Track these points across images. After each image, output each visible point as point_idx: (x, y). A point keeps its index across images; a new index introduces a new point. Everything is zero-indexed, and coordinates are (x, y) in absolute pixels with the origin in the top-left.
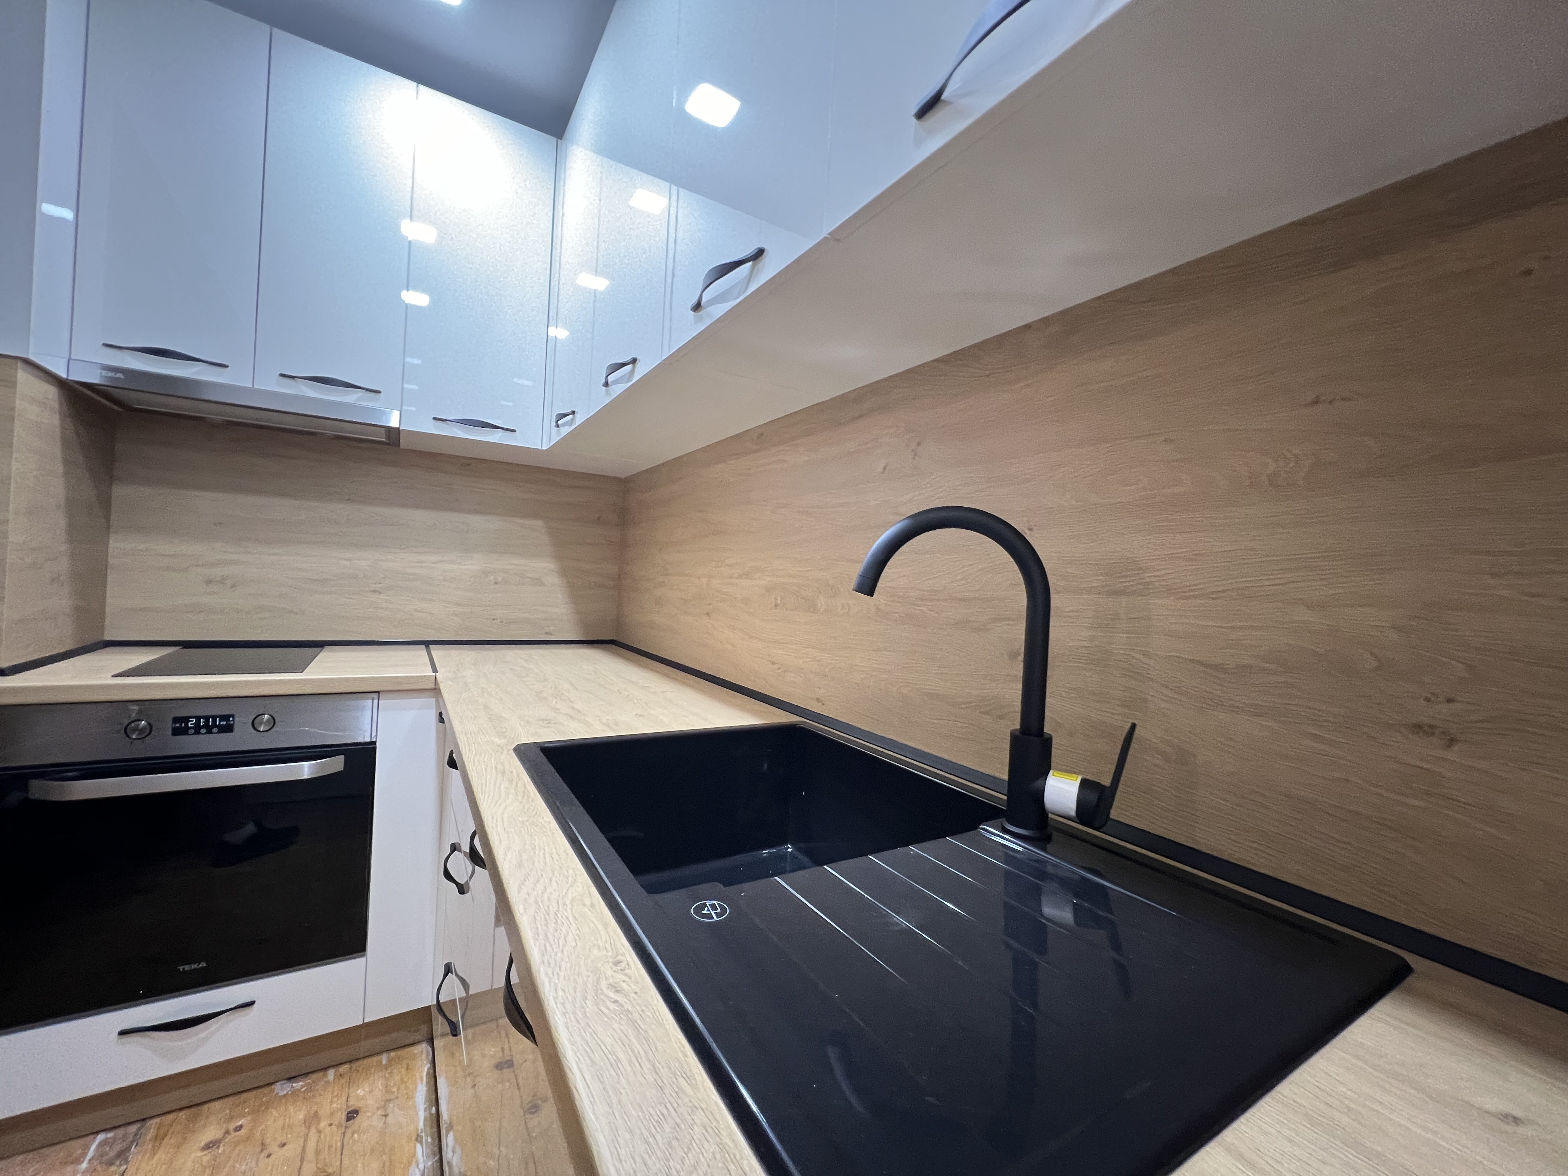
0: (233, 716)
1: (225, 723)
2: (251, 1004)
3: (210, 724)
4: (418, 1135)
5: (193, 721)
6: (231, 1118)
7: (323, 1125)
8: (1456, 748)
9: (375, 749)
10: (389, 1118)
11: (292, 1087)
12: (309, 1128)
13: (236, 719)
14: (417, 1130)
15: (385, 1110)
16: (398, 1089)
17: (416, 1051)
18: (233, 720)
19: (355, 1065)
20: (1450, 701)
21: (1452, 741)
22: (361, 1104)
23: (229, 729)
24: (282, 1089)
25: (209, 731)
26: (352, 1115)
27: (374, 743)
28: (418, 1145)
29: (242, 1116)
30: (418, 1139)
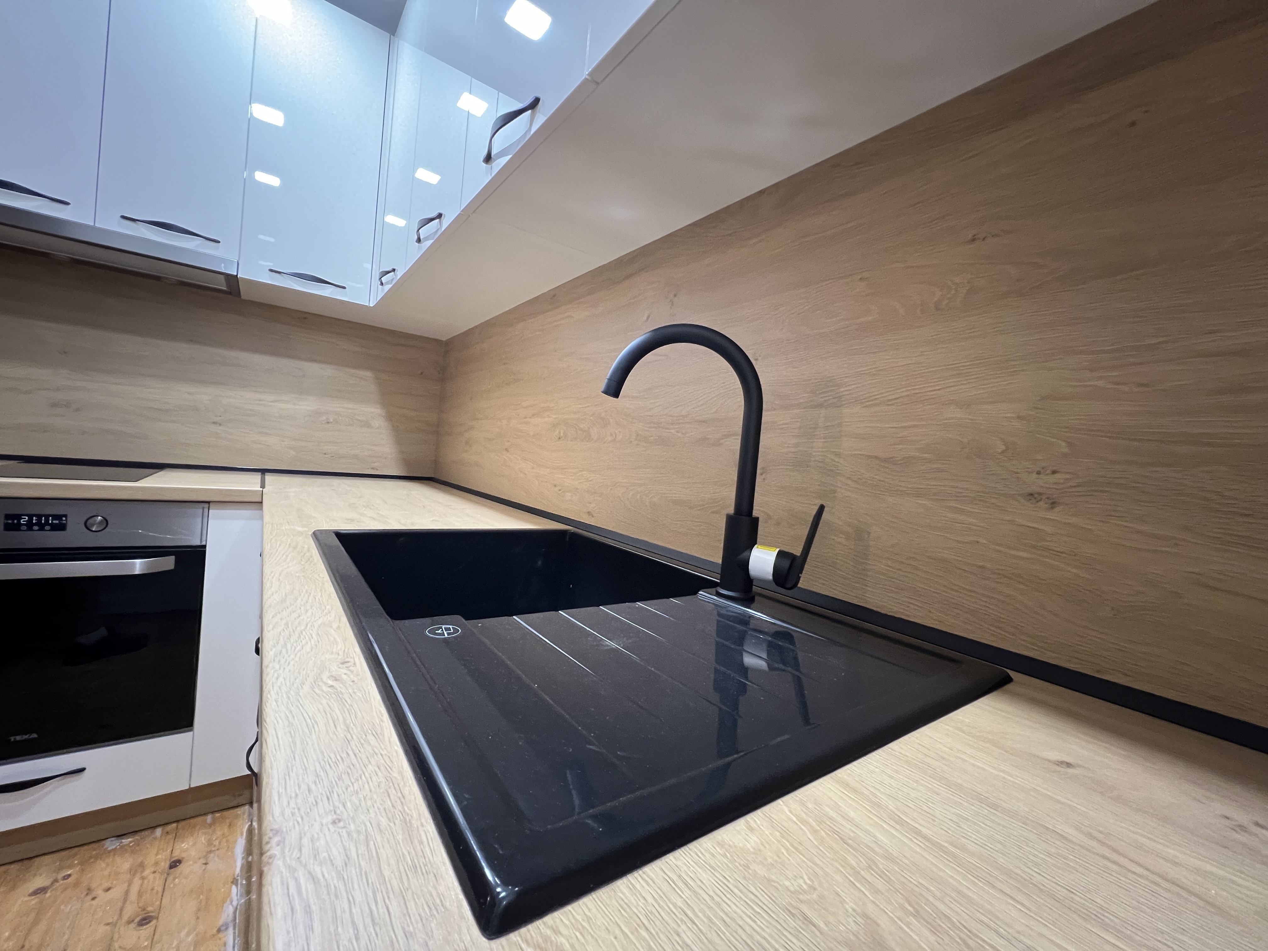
0: (65, 516)
1: (57, 522)
2: (82, 770)
3: (43, 522)
4: (234, 878)
5: (25, 518)
6: (61, 868)
7: (147, 872)
8: (1058, 509)
9: (205, 552)
10: (209, 867)
11: (121, 843)
12: (134, 875)
13: (69, 519)
14: (234, 875)
15: (207, 859)
16: (220, 843)
17: (239, 812)
18: (66, 520)
19: (181, 825)
20: (1054, 472)
21: (1053, 504)
22: (184, 855)
23: (62, 527)
24: (111, 844)
25: (42, 528)
26: (175, 864)
27: (205, 546)
28: (234, 887)
29: (70, 867)
30: (235, 882)
